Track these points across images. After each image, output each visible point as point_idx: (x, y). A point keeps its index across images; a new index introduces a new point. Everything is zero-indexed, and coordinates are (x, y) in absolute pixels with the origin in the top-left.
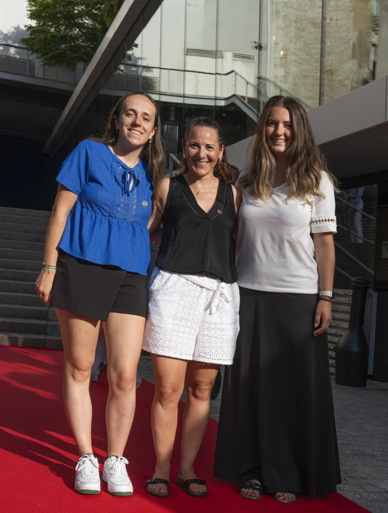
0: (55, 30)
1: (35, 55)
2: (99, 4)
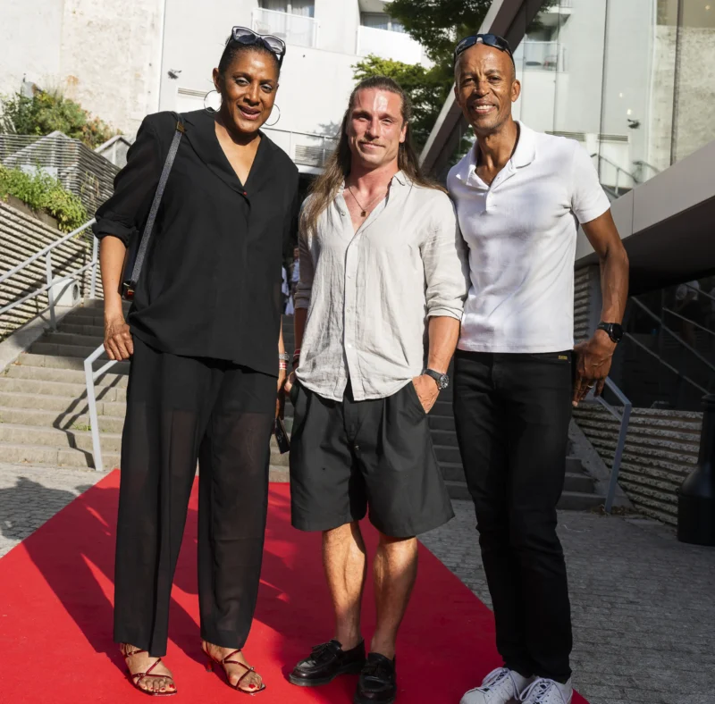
2: (439, 85)
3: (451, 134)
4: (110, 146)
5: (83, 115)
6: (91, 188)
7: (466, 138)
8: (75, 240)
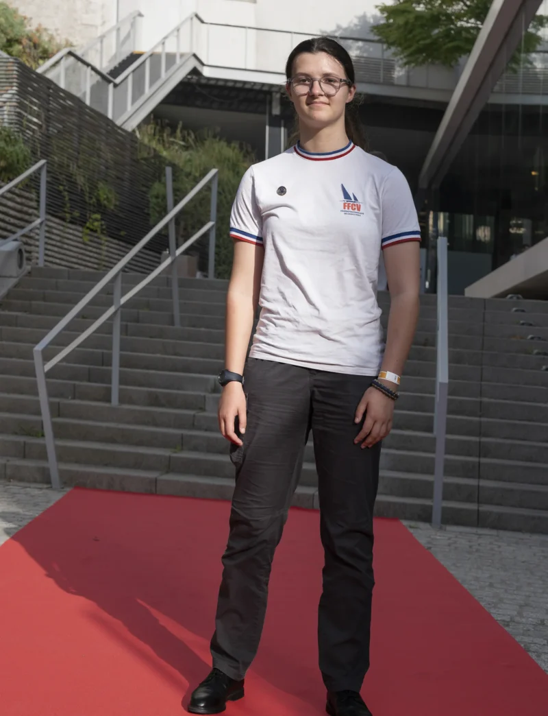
0: (426, 8)
1: (393, 49)
3: (511, 27)
4: (57, 63)
5: (22, 24)
6: (35, 120)
7: (531, 30)
8: (17, 191)
